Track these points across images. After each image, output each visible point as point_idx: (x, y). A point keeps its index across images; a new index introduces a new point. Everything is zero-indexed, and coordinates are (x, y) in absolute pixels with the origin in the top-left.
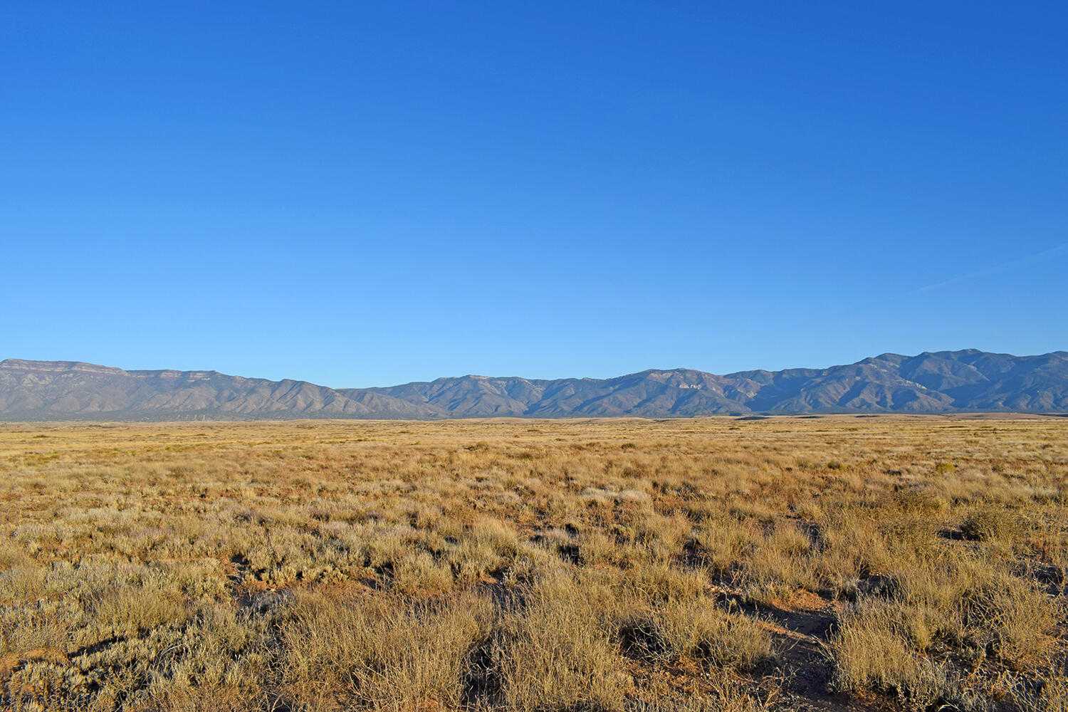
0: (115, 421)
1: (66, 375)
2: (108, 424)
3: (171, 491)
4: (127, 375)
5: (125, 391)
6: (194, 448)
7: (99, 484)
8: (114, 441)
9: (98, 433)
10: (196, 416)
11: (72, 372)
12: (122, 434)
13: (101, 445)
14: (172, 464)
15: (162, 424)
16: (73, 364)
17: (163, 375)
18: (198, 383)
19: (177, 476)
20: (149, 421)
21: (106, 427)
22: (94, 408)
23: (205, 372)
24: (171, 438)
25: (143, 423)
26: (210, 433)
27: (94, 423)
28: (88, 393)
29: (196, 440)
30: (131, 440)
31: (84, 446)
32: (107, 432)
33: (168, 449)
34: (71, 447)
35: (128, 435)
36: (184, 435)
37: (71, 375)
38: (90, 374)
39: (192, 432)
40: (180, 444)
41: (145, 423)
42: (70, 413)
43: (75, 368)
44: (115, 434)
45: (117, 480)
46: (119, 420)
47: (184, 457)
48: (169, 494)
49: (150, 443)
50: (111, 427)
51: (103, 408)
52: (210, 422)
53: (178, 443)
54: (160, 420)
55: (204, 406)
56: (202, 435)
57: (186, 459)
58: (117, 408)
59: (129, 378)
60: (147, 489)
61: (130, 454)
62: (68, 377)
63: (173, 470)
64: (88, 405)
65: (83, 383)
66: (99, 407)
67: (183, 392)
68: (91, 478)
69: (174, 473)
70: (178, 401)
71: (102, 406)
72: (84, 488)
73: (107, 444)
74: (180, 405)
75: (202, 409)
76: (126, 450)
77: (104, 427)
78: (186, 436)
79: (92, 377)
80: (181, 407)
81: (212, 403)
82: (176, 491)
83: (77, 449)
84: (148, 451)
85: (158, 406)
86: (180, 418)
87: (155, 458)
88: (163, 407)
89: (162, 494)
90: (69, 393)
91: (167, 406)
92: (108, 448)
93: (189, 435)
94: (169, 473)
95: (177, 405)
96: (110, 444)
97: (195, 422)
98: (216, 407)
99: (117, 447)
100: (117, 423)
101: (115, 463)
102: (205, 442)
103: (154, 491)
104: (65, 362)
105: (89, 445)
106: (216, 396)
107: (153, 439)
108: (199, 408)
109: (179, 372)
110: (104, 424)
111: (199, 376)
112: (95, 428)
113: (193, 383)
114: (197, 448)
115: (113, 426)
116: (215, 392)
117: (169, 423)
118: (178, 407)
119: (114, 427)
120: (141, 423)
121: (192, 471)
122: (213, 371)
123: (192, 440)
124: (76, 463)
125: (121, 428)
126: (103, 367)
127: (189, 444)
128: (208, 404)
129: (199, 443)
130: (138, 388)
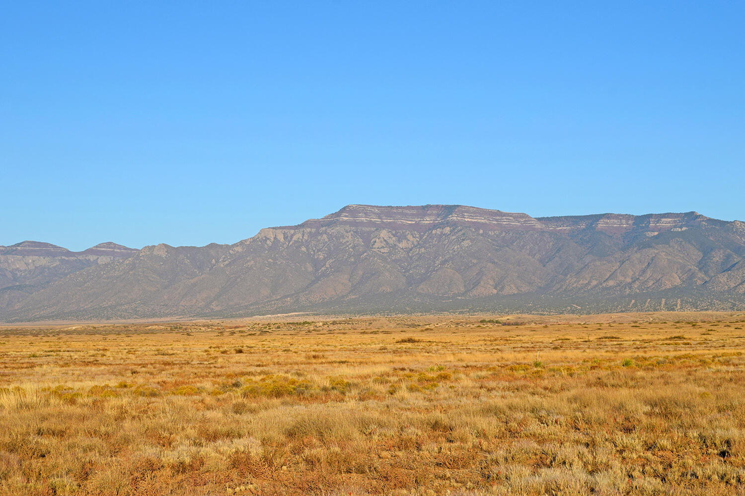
0: (523, 312)
1: (439, 231)
2: (511, 318)
3: (665, 442)
4: (538, 226)
5: (538, 256)
6: (672, 363)
7: (534, 427)
8: (528, 350)
9: (498, 335)
10: (663, 301)
11: (448, 224)
12: (538, 337)
13: (510, 356)
14: (649, 393)
15: (603, 318)
16: (450, 209)
17: (601, 225)
18: (665, 237)
19: (666, 415)
20: (580, 312)
21: (509, 324)
22: (487, 289)
23: (677, 215)
24: (626, 344)
25: (572, 316)
26: (694, 335)
27: (487, 316)
28: (475, 261)
29: (671, 348)
30: (556, 348)
31: (479, 358)
32: (513, 333)
33: (626, 364)
34: (462, 360)
35: (546, 338)
36: (645, 337)
37: (447, 230)
38: (478, 226)
39: (659, 333)
40: (644, 355)
41: (575, 316)
42: (449, 298)
43: (454, 218)
44: (527, 337)
45: (562, 419)
46: (529, 311)
47: (662, 381)
48: (663, 449)
49: (590, 353)
50: (517, 324)
51: (502, 288)
52: (689, 313)
53: (640, 354)
54: (599, 311)
55: (678, 282)
56: (679, 338)
57: (666, 383)
58: (525, 289)
59: (542, 232)
60: (622, 438)
61: (564, 373)
62: (442, 234)
63: (654, 404)
64: (476, 284)
65: (466, 243)
66: (495, 288)
67: (638, 255)
68: (520, 416)
69: (657, 410)
70: (630, 273)
71: (499, 284)
72: (513, 434)
73: (520, 356)
74: (634, 282)
75: (675, 288)
76: (556, 366)
77: (505, 324)
78: (651, 341)
79: (481, 231)
80: (636, 285)
81: (693, 275)
82: (673, 443)
83: (474, 364)
84: (593, 368)
85: (594, 283)
86: (635, 305)
87: (613, 382)
88: (604, 285)
89: (649, 447)
90: (446, 261)
91: (611, 283)
92: (523, 361)
93: (655, 337)
94: (648, 408)
95: (629, 280)
96: (524, 354)
97: (663, 313)
98: (699, 282)
99: (539, 360)
100: (527, 317)
101: (546, 388)
102: (689, 352)
103: (635, 441)
104: (437, 206)
105: (488, 356)
106: (700, 263)
107: (592, 345)
108: (669, 286)
109: (628, 217)
110: (504, 319)
111: (666, 223)
112: (489, 325)
113: (656, 237)
114: (678, 363)
115: (519, 321)
116: (697, 255)
117: (615, 316)
118: (630, 285)
119: (522, 324)
120: (567, 316)
121: (689, 406)
122: (693, 213)
123: (664, 348)
124: (481, 387)
125: (533, 325)
126: (499, 213)
127: (661, 354)
128: (685, 277)
129: (678, 354)
130: (559, 250)
